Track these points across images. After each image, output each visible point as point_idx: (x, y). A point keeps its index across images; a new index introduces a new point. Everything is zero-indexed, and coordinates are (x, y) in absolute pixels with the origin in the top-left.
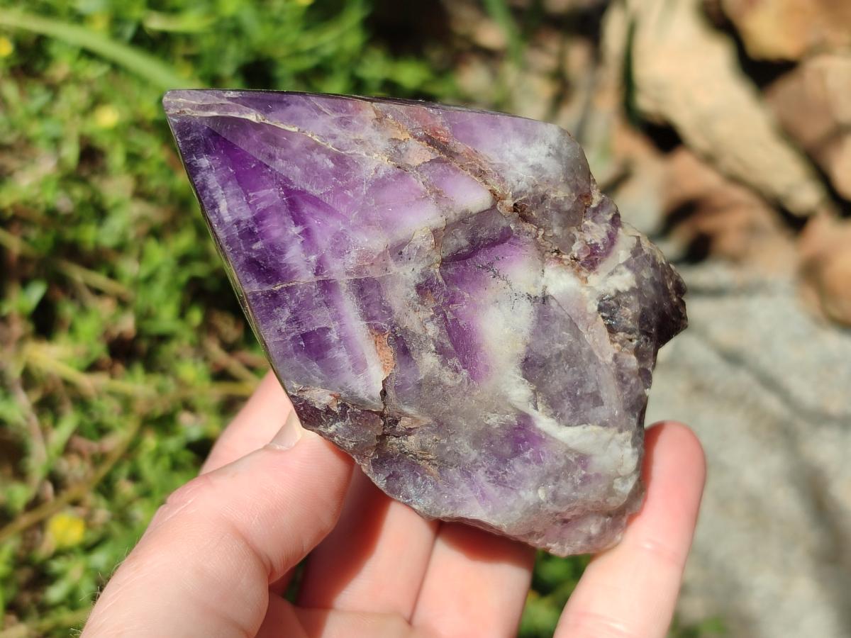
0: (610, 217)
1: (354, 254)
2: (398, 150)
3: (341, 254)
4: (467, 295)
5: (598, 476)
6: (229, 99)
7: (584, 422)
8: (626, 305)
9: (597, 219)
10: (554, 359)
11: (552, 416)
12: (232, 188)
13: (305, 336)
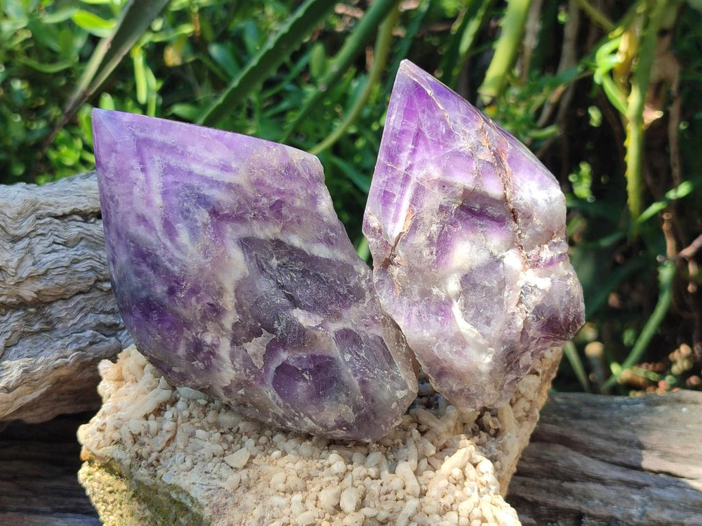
0: (560, 253)
1: (424, 172)
2: (478, 148)
3: (421, 168)
4: (460, 227)
5: (466, 357)
6: (427, 79)
7: (475, 326)
8: (535, 294)
9: (552, 248)
10: (480, 287)
11: (463, 311)
12: (401, 113)
13: (385, 192)
